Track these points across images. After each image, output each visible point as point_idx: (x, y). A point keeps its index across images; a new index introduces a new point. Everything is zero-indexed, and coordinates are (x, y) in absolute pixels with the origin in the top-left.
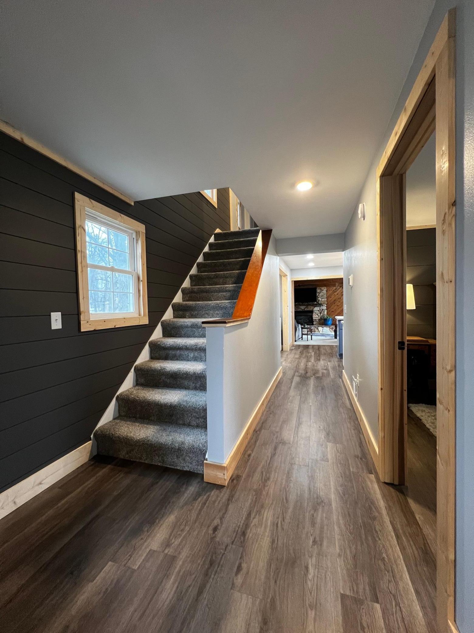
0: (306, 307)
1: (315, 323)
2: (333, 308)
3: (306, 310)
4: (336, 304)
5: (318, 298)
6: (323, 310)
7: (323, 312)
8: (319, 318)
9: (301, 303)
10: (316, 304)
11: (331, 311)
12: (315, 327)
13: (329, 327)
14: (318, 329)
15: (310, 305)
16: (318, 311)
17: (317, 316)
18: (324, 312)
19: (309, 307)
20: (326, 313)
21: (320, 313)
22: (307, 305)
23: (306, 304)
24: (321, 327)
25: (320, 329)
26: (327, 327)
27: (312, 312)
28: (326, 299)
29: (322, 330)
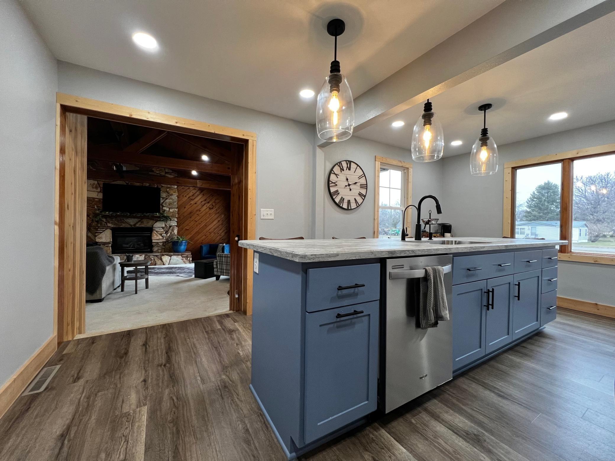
0: (139, 221)
1: (155, 249)
2: (188, 225)
3: (137, 225)
4: (193, 218)
5: (163, 206)
6: (170, 227)
7: (170, 231)
8: (164, 240)
9: (129, 214)
10: (159, 217)
11: (184, 229)
12: (157, 256)
13: (181, 255)
14: (161, 259)
15: (148, 218)
16: (163, 228)
17: (161, 237)
18: (173, 230)
19: (145, 221)
20: (176, 232)
21: (167, 232)
22: (141, 219)
23: (139, 215)
24: (167, 255)
25: (166, 258)
26: (178, 255)
27: (150, 230)
28: (177, 210)
29: (168, 261)
